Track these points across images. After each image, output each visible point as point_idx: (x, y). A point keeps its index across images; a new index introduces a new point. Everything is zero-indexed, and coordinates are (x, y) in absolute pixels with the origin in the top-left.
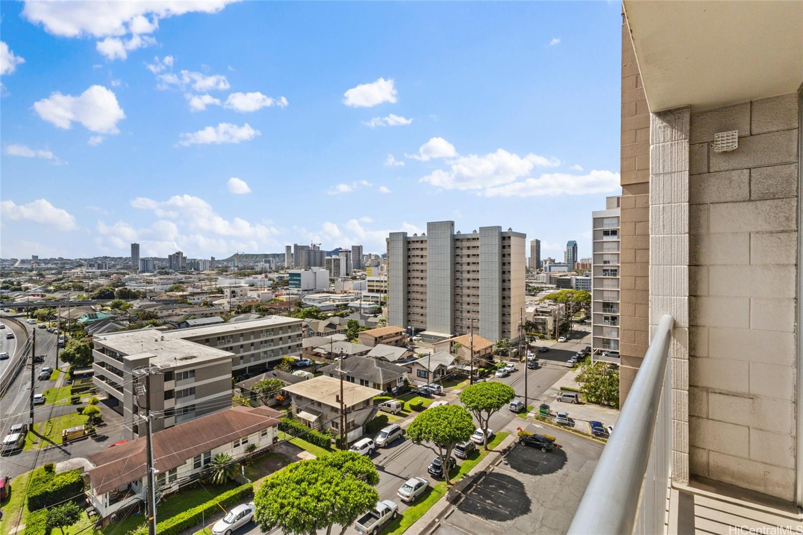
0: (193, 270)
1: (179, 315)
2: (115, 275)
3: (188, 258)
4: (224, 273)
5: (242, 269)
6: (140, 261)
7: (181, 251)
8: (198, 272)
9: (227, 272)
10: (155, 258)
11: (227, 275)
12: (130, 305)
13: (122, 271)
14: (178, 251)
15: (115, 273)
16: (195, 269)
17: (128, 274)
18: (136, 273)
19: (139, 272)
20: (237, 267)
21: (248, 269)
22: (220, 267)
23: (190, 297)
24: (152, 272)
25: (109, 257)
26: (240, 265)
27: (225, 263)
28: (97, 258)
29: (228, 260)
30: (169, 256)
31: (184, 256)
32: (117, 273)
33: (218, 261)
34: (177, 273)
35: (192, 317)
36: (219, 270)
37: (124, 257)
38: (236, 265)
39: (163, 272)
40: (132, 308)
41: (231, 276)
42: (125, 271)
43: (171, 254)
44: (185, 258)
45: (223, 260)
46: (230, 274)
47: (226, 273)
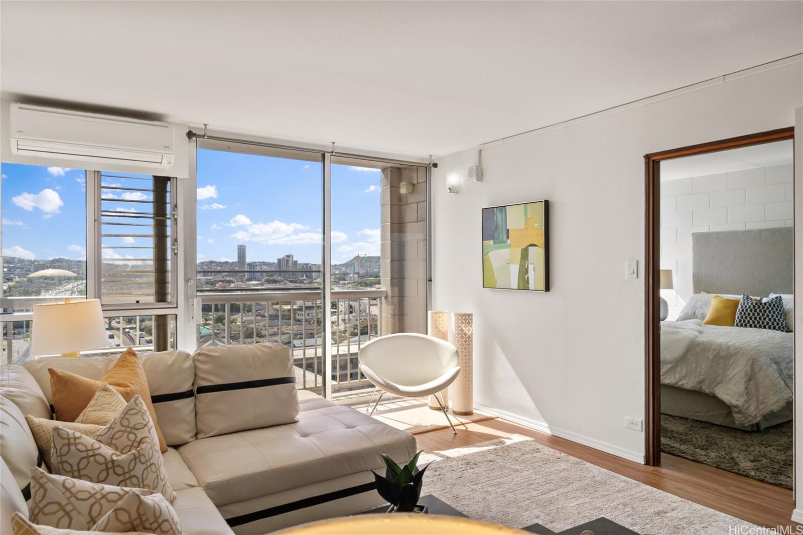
0: (305, 277)
1: (285, 334)
2: (220, 283)
3: (299, 262)
4: (341, 282)
5: (363, 277)
6: (246, 266)
7: (292, 254)
8: (310, 280)
9: (345, 280)
10: (264, 262)
11: (344, 284)
12: (234, 320)
13: (227, 279)
14: (288, 254)
15: (220, 281)
16: (307, 277)
17: (234, 282)
18: (242, 281)
19: (246, 280)
20: (358, 273)
21: (370, 277)
22: (337, 274)
23: (299, 312)
24: (259, 281)
25: (215, 262)
26: (362, 272)
27: (343, 269)
28: (203, 263)
29: (346, 265)
30: (278, 259)
31: (294, 259)
32: (222, 281)
33: (335, 265)
34: (286, 282)
35: (299, 336)
36: (336, 278)
37: (230, 261)
38: (357, 271)
39: (271, 280)
40: (236, 323)
41: (350, 285)
42: (231, 279)
43: (281, 257)
44: (296, 262)
45: (340, 265)
46: (349, 283)
47: (344, 282)
